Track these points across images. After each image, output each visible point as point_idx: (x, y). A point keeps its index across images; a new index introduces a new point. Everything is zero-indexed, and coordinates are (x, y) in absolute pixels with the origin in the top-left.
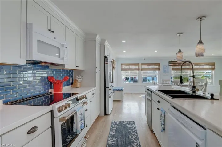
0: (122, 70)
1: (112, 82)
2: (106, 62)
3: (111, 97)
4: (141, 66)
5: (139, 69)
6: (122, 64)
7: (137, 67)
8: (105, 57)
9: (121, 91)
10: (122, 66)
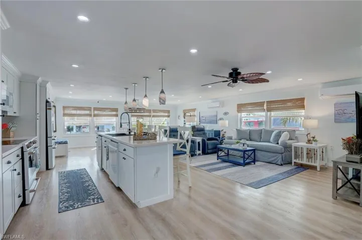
0: (65, 115)
1: (55, 131)
2: (48, 107)
3: (55, 148)
4: (94, 111)
5: (90, 115)
6: (64, 108)
7: (87, 112)
8: (47, 102)
9: (66, 143)
10: (64, 110)
